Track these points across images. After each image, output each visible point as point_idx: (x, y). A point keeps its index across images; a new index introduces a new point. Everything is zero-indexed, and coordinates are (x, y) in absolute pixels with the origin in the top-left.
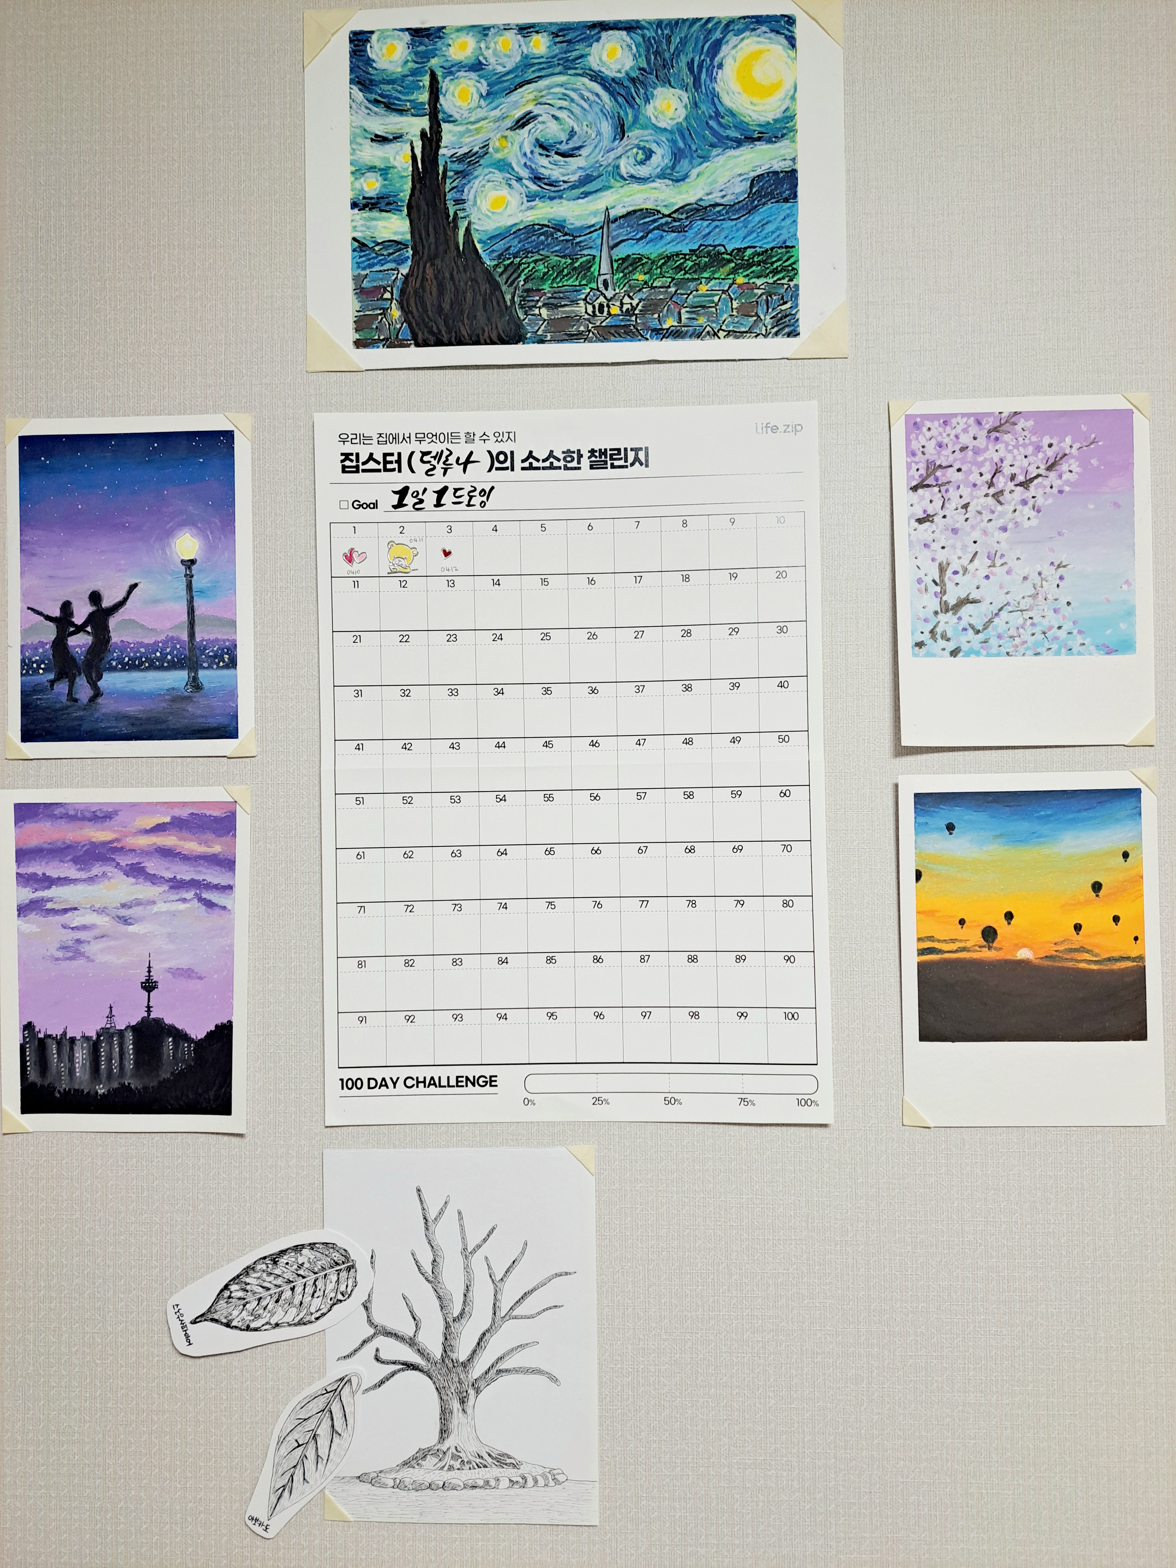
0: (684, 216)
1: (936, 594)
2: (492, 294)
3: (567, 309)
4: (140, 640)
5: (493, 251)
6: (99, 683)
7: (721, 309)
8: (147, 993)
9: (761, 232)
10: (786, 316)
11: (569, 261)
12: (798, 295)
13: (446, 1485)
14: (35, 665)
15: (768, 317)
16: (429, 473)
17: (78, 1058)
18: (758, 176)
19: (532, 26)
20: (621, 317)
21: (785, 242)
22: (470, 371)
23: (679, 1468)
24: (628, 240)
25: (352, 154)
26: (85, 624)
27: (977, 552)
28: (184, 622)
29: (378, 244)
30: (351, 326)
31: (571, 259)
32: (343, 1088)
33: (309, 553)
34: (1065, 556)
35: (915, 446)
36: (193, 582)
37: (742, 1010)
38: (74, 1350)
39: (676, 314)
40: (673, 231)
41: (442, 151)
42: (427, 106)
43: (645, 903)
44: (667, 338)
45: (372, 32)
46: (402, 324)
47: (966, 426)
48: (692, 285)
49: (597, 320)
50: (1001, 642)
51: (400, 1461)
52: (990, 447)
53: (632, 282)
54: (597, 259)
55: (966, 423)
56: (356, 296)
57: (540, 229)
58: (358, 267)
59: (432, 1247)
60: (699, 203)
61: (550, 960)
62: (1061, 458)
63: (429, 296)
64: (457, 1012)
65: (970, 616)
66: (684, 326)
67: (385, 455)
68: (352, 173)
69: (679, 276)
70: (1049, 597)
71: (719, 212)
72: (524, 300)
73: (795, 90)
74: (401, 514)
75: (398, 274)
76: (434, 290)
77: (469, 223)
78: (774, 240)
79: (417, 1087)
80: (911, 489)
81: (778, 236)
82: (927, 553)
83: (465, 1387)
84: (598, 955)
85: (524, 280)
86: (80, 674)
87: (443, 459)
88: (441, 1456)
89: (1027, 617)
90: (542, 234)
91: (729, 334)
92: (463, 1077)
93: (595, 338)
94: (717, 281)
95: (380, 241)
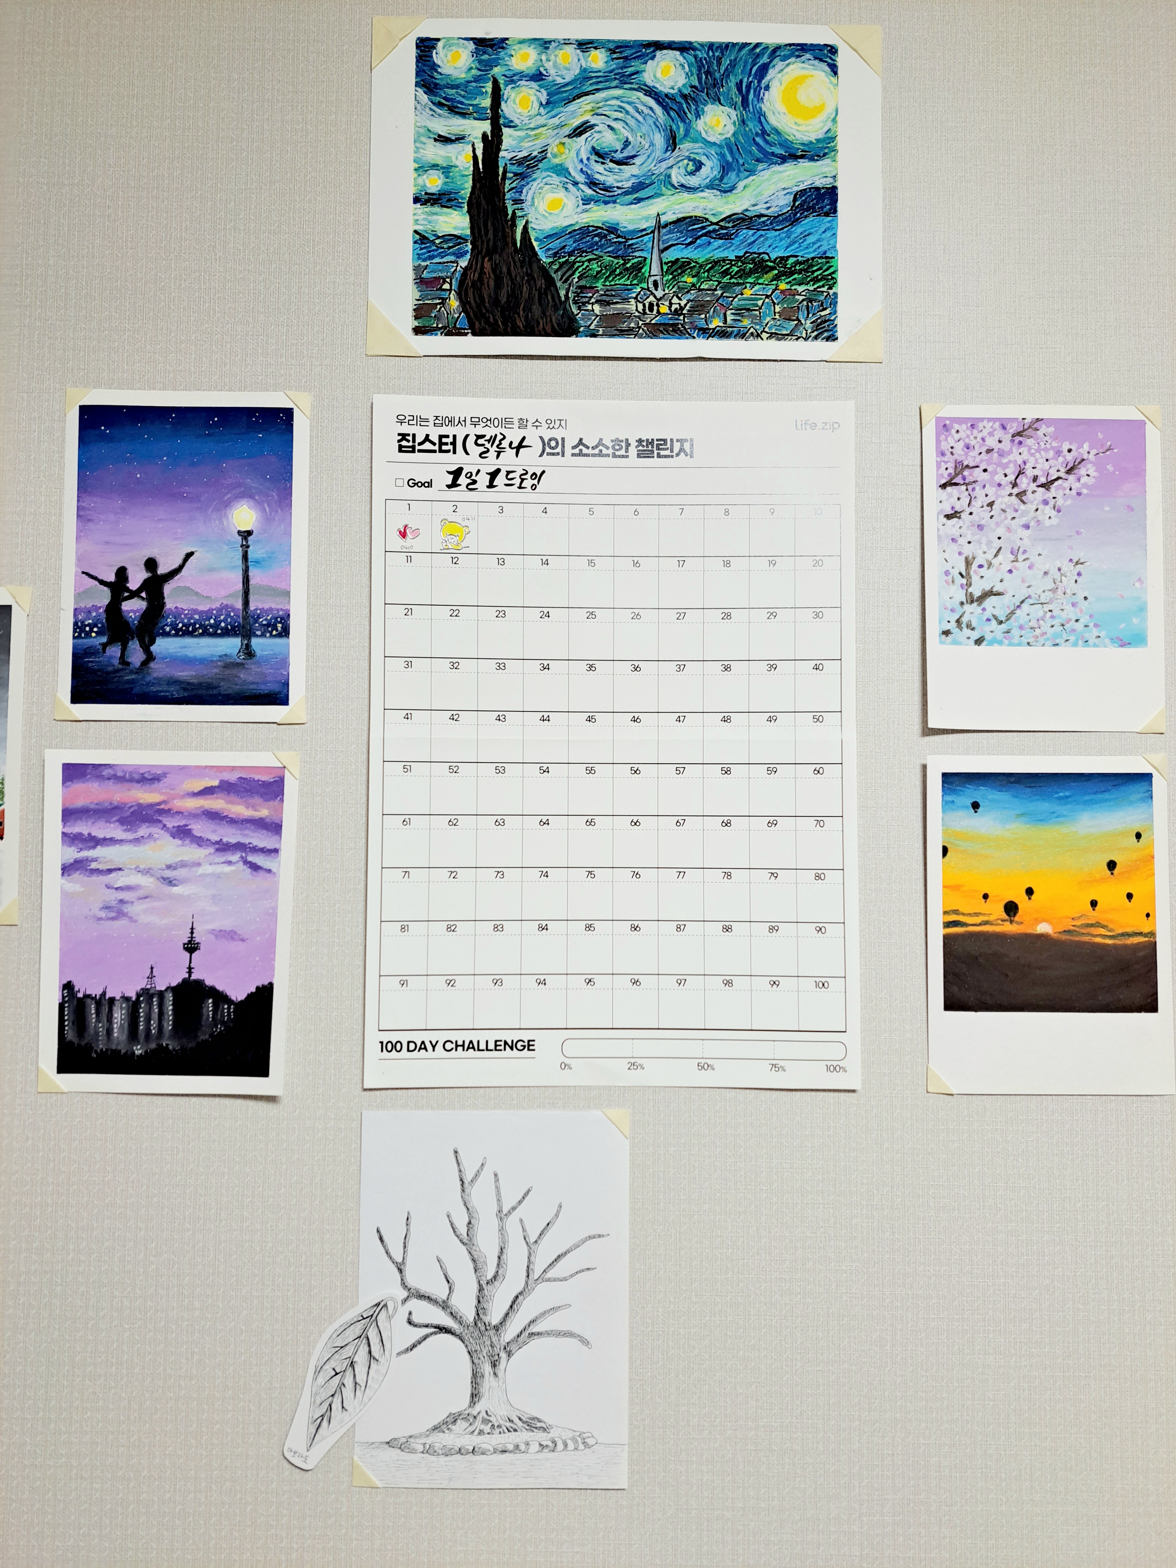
0: (731, 225)
1: (962, 586)
2: (547, 289)
3: (618, 306)
4: (195, 607)
5: (549, 249)
6: (152, 648)
7: (765, 313)
8: (189, 955)
9: (802, 242)
10: (825, 321)
11: (622, 262)
12: (837, 302)
13: (476, 1449)
14: (87, 629)
15: (808, 322)
16: (483, 456)
17: (116, 1018)
18: (801, 191)
19: (591, 42)
20: (670, 316)
21: (825, 253)
22: (524, 361)
23: (707, 1432)
24: (677, 244)
25: (415, 152)
26: (140, 590)
27: (1000, 548)
28: (239, 591)
29: (439, 237)
30: (410, 313)
31: (623, 260)
32: (382, 1051)
33: (363, 529)
34: (1082, 554)
35: (945, 446)
36: (249, 553)
37: (774, 979)
38: (101, 1314)
39: (722, 315)
40: (721, 238)
41: (502, 154)
42: (489, 111)
43: (682, 874)
44: (713, 337)
45: (438, 40)
46: (460, 314)
47: (991, 430)
48: (738, 289)
49: (647, 318)
50: (1023, 633)
51: (430, 1426)
52: (1014, 450)
53: (681, 284)
54: (648, 261)
55: (992, 427)
56: (416, 286)
57: (595, 231)
58: (419, 258)
59: (468, 1209)
60: (745, 213)
61: (589, 927)
62: (1080, 463)
63: (487, 289)
64: (498, 977)
65: (994, 607)
66: (729, 327)
67: (441, 437)
68: (415, 170)
69: (726, 280)
70: (1068, 591)
71: (764, 222)
72: (578, 296)
73: (837, 114)
74: (454, 494)
75: (457, 266)
76: (492, 283)
77: (527, 222)
78: (815, 251)
79: (456, 1050)
80: (940, 486)
81: (819, 247)
82: (954, 547)
83: (496, 1350)
84: (636, 923)
85: (578, 278)
86: (133, 639)
87: (497, 442)
88: (471, 1420)
89: (1047, 610)
90: (596, 235)
91: (772, 335)
92: (501, 1041)
93: (644, 335)
94: (761, 286)
95: (440, 235)
